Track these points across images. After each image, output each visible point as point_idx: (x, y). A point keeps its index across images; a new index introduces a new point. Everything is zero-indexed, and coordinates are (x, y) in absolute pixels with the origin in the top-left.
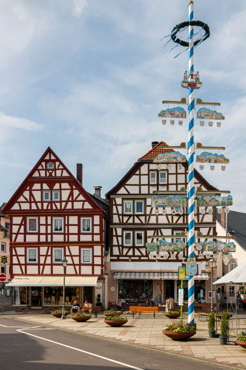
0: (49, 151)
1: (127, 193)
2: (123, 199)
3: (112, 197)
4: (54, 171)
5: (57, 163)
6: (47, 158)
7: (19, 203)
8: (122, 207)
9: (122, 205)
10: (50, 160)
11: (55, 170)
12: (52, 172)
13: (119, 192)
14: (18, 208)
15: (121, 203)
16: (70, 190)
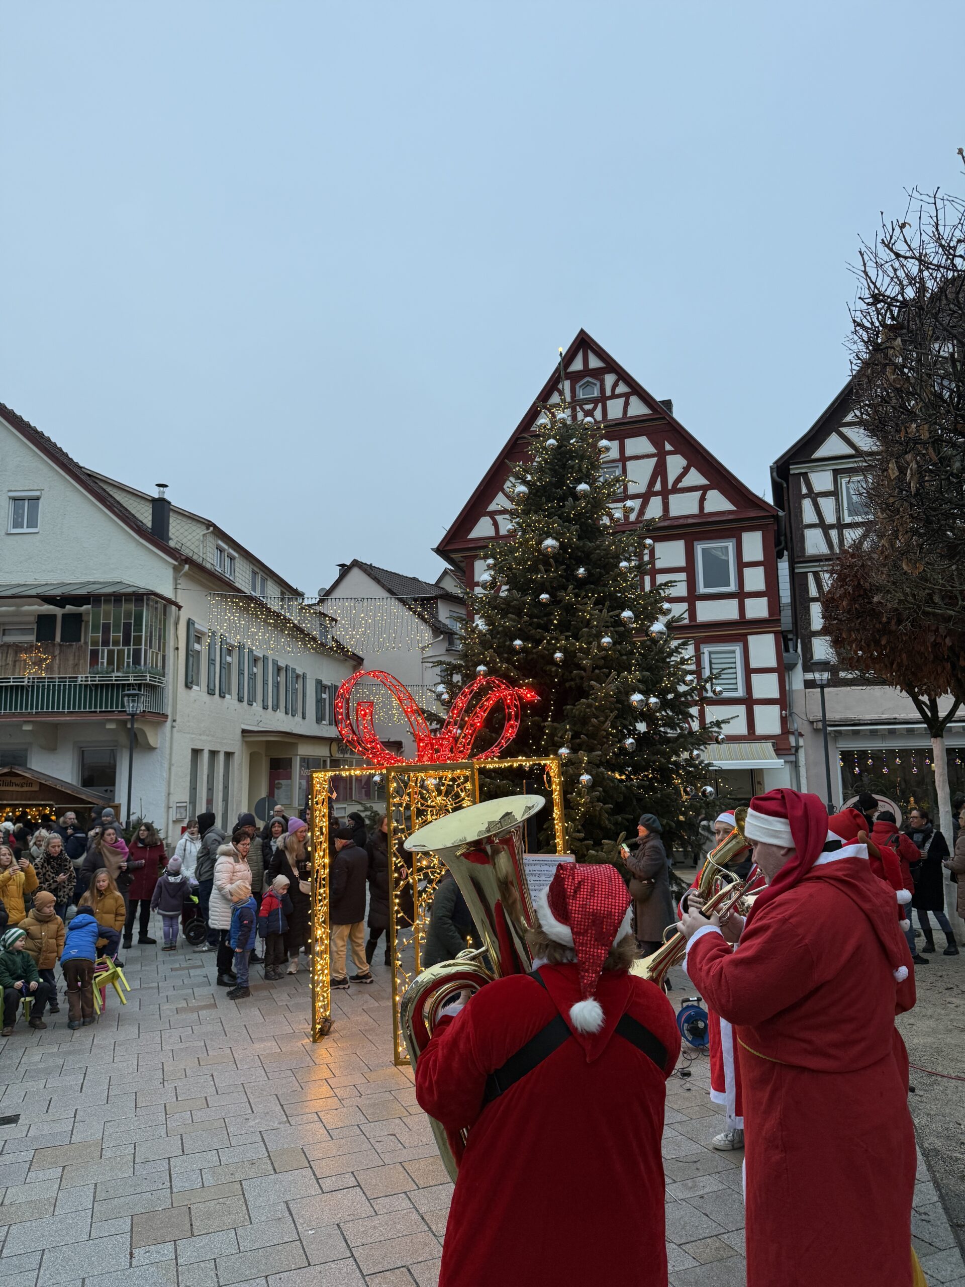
0: (583, 343)
1: (850, 451)
2: (836, 472)
3: (795, 470)
4: (600, 405)
5: (610, 379)
6: (577, 365)
7: (492, 515)
8: (837, 500)
9: (835, 493)
10: (587, 372)
11: (603, 399)
12: (595, 408)
13: (821, 453)
14: (492, 533)
15: (830, 487)
16: (656, 459)
